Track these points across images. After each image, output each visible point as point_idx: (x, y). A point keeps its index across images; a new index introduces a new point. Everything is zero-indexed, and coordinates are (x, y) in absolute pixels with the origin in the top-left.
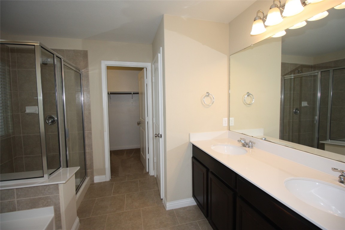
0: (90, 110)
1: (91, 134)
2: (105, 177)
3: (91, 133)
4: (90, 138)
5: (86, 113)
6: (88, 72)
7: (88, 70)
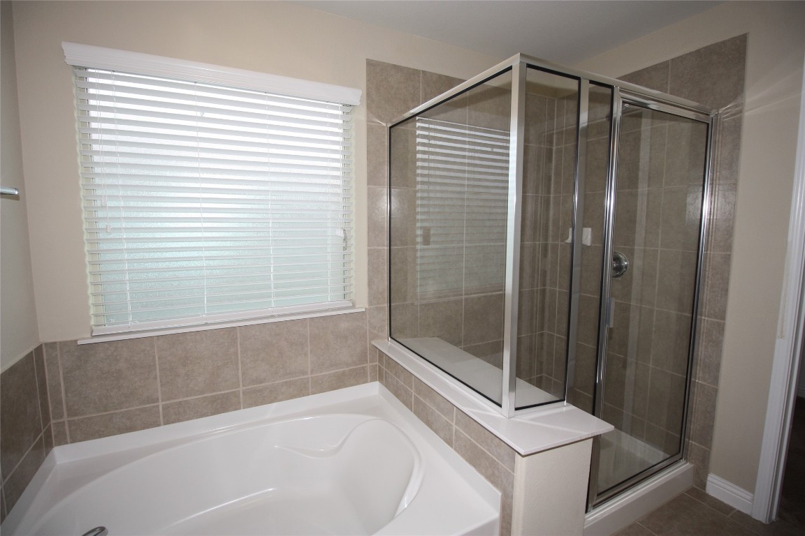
0: (728, 247)
1: (723, 330)
2: (749, 497)
3: (721, 329)
4: (718, 345)
5: (711, 255)
6: (741, 111)
7: (742, 104)
